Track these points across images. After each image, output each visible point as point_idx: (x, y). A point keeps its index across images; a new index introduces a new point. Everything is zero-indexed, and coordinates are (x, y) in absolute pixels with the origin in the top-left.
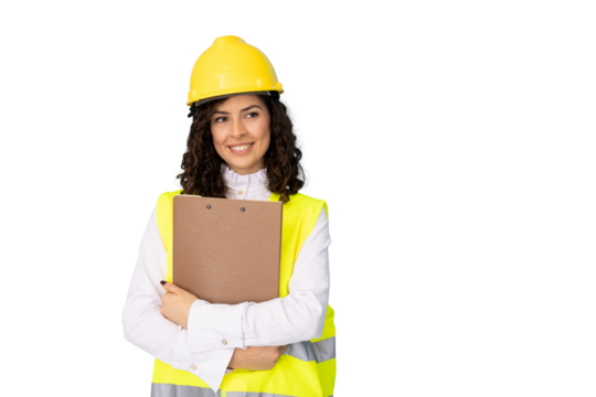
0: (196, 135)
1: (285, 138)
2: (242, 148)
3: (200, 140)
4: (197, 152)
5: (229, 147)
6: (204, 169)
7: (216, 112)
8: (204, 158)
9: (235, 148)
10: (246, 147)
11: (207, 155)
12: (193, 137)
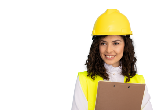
0: (93, 49)
1: (130, 55)
2: (110, 57)
3: (95, 52)
4: (93, 56)
5: (105, 55)
6: (96, 62)
7: (101, 41)
8: (96, 58)
9: (107, 57)
10: (112, 57)
11: (97, 57)
12: (92, 50)
